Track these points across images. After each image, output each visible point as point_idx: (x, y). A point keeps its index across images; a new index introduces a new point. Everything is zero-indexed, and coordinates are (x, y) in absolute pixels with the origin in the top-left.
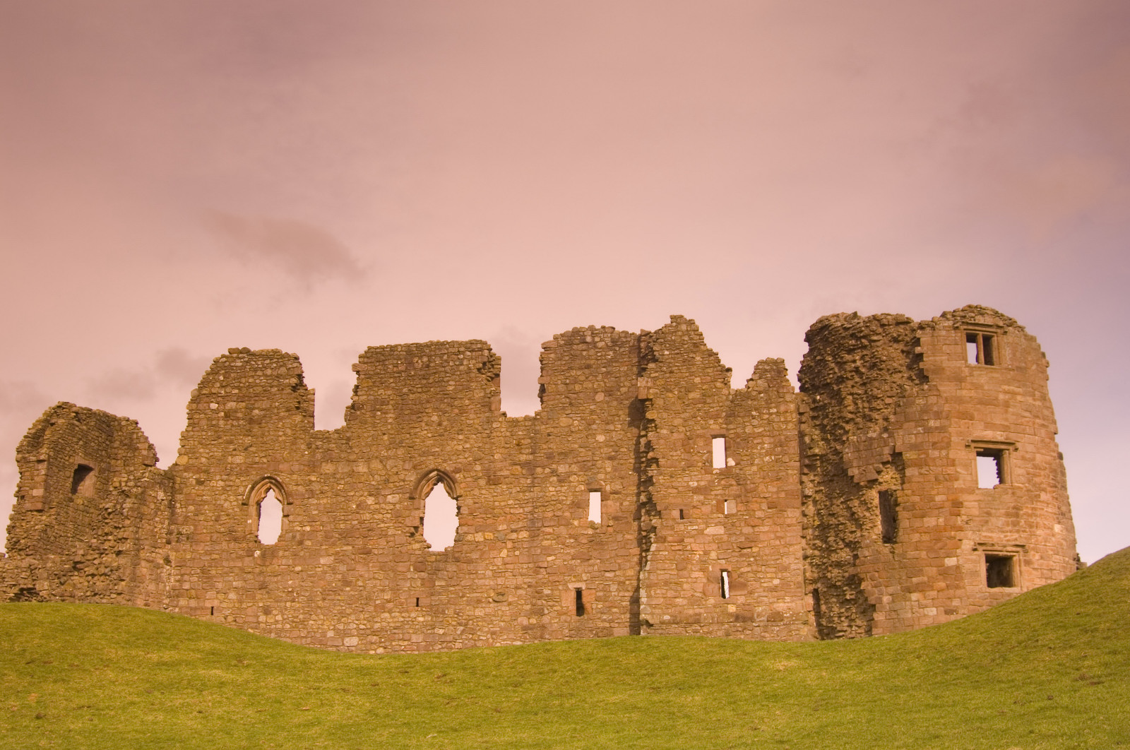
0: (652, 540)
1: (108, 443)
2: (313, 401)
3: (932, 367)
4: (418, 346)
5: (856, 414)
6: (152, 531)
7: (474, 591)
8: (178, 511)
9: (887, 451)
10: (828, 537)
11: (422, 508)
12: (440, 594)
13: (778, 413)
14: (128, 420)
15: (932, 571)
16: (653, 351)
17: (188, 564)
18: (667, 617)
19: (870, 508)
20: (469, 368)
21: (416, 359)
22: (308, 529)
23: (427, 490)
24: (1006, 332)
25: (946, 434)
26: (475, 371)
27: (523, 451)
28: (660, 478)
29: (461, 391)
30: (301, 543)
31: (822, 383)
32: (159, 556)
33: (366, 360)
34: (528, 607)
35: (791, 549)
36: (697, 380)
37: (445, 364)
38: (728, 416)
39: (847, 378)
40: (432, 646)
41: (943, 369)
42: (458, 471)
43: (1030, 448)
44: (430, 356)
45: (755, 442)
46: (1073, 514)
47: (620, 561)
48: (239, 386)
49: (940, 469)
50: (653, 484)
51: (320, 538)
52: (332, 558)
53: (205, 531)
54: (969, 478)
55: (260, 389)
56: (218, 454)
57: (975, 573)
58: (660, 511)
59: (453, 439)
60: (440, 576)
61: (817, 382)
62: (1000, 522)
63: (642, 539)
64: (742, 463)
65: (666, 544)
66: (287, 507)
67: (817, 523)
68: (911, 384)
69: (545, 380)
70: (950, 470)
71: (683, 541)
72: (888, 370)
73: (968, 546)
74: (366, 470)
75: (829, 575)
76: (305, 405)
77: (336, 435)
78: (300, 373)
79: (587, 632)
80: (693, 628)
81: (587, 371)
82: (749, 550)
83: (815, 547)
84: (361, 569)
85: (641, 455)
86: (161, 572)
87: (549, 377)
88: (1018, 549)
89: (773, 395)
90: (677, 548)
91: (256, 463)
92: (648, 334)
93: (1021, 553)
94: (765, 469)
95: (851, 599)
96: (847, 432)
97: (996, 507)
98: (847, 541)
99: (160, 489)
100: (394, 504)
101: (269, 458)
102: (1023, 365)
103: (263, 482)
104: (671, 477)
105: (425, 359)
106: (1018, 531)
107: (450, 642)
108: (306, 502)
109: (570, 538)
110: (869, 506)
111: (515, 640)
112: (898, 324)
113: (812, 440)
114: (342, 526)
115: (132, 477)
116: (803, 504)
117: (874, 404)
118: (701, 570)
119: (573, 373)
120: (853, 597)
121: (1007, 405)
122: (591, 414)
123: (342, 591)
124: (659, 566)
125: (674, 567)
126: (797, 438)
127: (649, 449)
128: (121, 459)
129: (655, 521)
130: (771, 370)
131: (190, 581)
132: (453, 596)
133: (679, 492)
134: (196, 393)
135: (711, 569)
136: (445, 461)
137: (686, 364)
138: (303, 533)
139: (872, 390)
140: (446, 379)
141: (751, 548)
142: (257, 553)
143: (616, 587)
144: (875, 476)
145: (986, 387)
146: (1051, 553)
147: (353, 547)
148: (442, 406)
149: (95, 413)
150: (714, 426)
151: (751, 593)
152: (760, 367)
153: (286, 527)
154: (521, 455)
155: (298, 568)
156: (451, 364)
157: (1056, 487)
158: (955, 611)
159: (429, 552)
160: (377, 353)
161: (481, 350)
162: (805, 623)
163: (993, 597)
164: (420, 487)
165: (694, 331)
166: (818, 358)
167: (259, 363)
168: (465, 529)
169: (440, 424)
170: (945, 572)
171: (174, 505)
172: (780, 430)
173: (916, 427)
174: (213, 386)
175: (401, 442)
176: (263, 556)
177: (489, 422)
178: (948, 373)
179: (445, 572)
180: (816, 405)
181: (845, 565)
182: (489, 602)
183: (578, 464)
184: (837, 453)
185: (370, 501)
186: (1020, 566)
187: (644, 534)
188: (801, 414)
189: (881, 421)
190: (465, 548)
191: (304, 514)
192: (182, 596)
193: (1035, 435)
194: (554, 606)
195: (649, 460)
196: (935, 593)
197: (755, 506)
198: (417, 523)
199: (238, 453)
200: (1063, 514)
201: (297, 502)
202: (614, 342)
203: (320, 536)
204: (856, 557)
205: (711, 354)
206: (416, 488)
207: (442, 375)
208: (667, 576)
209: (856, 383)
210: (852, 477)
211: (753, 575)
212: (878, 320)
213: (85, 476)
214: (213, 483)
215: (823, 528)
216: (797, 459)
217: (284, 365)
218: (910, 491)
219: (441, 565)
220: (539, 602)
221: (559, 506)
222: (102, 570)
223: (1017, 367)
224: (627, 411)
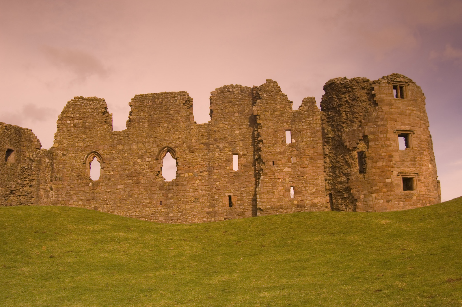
0: (261, 174)
1: (19, 139)
2: (112, 119)
3: (379, 100)
4: (157, 94)
5: (347, 119)
6: (44, 176)
7: (185, 198)
8: (55, 167)
9: (361, 135)
10: (336, 171)
11: (161, 163)
12: (170, 199)
13: (313, 120)
14: (28, 129)
15: (381, 184)
16: (259, 95)
17: (60, 190)
18: (268, 207)
19: (354, 159)
20: (180, 103)
21: (156, 100)
22: (112, 173)
23: (164, 156)
24: (409, 85)
25: (386, 128)
26: (182, 104)
27: (204, 138)
28: (264, 148)
29: (176, 113)
30: (109, 179)
31: (331, 107)
32: (48, 187)
33: (135, 101)
34: (209, 204)
35: (320, 177)
36: (278, 107)
37: (169, 102)
38: (292, 122)
39: (343, 105)
40: (168, 221)
41: (384, 100)
42: (176, 147)
43: (419, 133)
44: (162, 99)
45: (304, 132)
46: (436, 160)
47: (247, 184)
48: (79, 113)
49: (384, 142)
50: (261, 151)
51: (117, 177)
52: (123, 185)
53: (67, 175)
54: (395, 146)
55: (89, 114)
56: (72, 142)
57: (398, 185)
58: (264, 162)
59: (174, 134)
60: (170, 192)
61: (329, 107)
62: (408, 164)
63: (256, 174)
64: (298, 141)
65: (267, 176)
66: (102, 164)
67: (331, 166)
68: (370, 107)
69: (213, 108)
70: (388, 142)
71: (274, 174)
72: (361, 101)
73: (395, 174)
74: (136, 148)
75: (336, 187)
76: (109, 120)
77: (123, 133)
78: (106, 107)
79: (234, 214)
80: (280, 211)
81: (230, 104)
82: (302, 178)
83: (330, 176)
84: (136, 190)
85: (255, 139)
86: (49, 194)
87: (214, 107)
88: (416, 175)
89: (311, 112)
90: (272, 177)
91: (88, 146)
92: (256, 87)
93: (417, 176)
94: (308, 143)
95: (347, 197)
96: (343, 127)
97: (407, 158)
98: (344, 173)
99: (47, 158)
100: (149, 162)
101: (94, 144)
102: (416, 98)
103: (92, 154)
104: (269, 148)
105: (160, 100)
106: (415, 167)
107: (176, 220)
108: (111, 162)
109: (225, 174)
110: (354, 158)
111: (203, 218)
112: (364, 81)
113: (328, 131)
114: (127, 172)
115: (35, 153)
116: (324, 158)
117: (355, 116)
118: (282, 186)
119: (225, 104)
120: (347, 196)
121: (410, 115)
122: (233, 122)
123: (128, 199)
124: (265, 185)
125: (271, 185)
126: (321, 130)
127: (258, 136)
128: (26, 146)
129: (262, 166)
130: (309, 102)
131: (61, 197)
132: (176, 200)
133: (272, 154)
134: (61, 116)
135: (286, 186)
136: (171, 143)
137: (273, 100)
138: (110, 175)
139: (354, 110)
140: (170, 108)
141: (303, 177)
142: (91, 184)
143: (246, 194)
144: (356, 145)
145: (401, 108)
146: (428, 176)
147: (132, 181)
148: (169, 120)
149: (14, 127)
150: (286, 126)
151: (303, 195)
152: (305, 101)
153: (103, 173)
154: (203, 140)
155: (109, 190)
156: (172, 101)
157: (429, 149)
158: (391, 201)
159: (165, 182)
160: (139, 98)
161: (185, 95)
162: (327, 207)
163: (406, 195)
164: (160, 155)
165: (276, 86)
166: (330, 96)
167: (88, 103)
168: (180, 171)
169: (168, 127)
170: (386, 185)
171: (53, 165)
172: (314, 127)
173: (373, 125)
174: (68, 113)
175: (151, 135)
176: (93, 185)
177: (189, 126)
178: (386, 102)
179: (172, 190)
180: (329, 116)
181: (343, 183)
182: (192, 202)
183: (228, 143)
184: (339, 136)
185: (139, 161)
186: (416, 182)
187: (257, 172)
188: (322, 120)
189: (358, 123)
190: (181, 180)
191: (110, 167)
192: (58, 204)
193: (421, 127)
194: (219, 203)
195: (259, 141)
196: (382, 193)
197: (304, 159)
198: (159, 170)
199: (80, 142)
200: (432, 160)
201: (107, 162)
202: (242, 91)
203: (118, 176)
204: (348, 179)
205: (284, 96)
206: (158, 155)
207: (168, 106)
208: (268, 189)
209: (347, 107)
210: (346, 146)
211: (304, 188)
212: (356, 80)
213: (10, 154)
214: (70, 155)
215: (334, 168)
216: (322, 139)
217: (99, 103)
218: (371, 152)
219: (171, 187)
220: (213, 202)
221: (220, 161)
222: (24, 193)
223: (414, 99)
224: (248, 120)
